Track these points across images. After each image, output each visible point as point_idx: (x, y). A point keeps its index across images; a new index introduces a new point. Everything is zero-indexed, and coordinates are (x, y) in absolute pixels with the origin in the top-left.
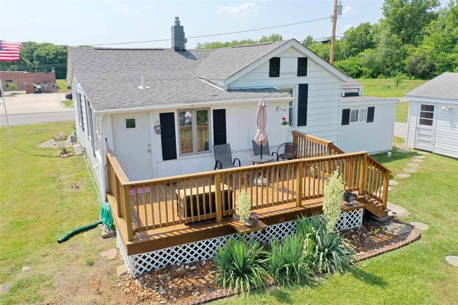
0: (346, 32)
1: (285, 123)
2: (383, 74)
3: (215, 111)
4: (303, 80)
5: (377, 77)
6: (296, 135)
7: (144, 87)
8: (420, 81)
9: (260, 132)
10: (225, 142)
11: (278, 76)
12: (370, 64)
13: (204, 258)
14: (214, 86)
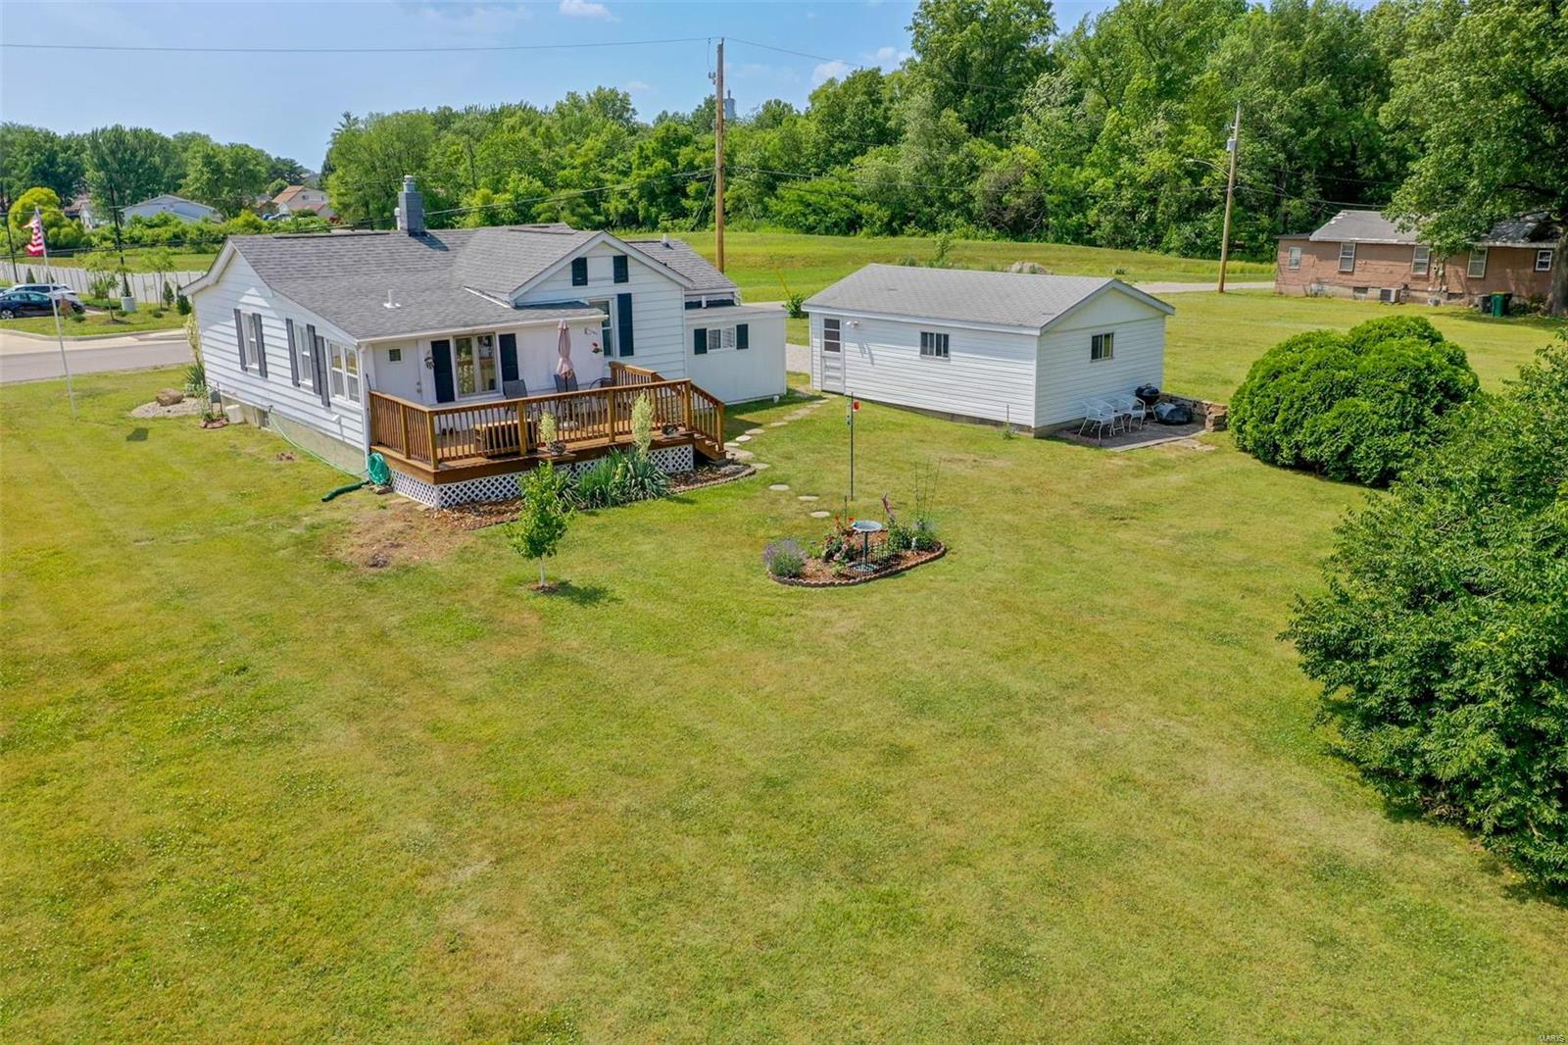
0: (815, 92)
1: (597, 351)
2: (916, 224)
3: (501, 336)
4: (623, 288)
5: (902, 232)
6: (614, 367)
7: (393, 304)
8: (1007, 243)
9: (564, 361)
10: (517, 378)
11: (586, 284)
12: (884, 190)
13: (509, 495)
14: (492, 300)
